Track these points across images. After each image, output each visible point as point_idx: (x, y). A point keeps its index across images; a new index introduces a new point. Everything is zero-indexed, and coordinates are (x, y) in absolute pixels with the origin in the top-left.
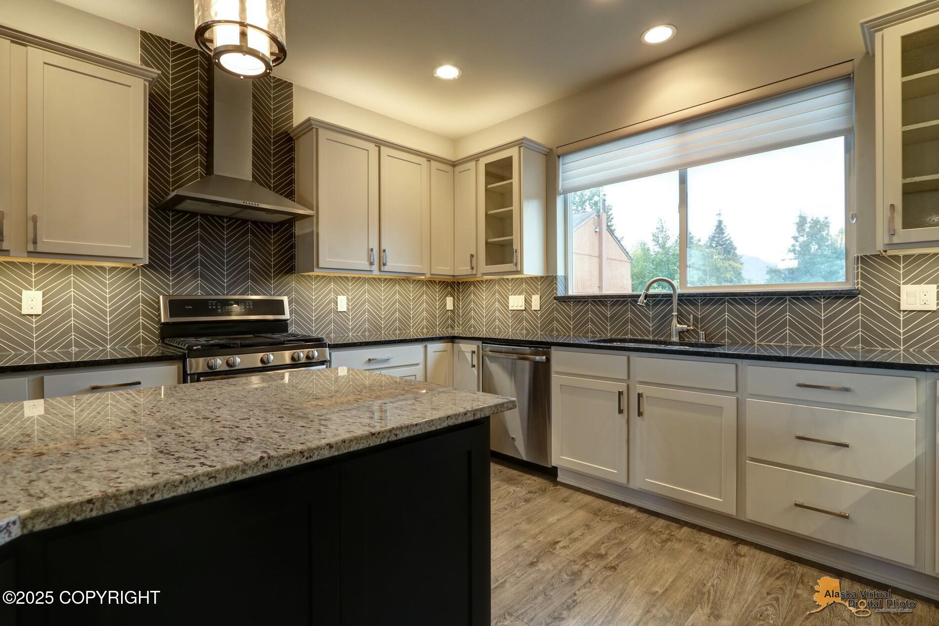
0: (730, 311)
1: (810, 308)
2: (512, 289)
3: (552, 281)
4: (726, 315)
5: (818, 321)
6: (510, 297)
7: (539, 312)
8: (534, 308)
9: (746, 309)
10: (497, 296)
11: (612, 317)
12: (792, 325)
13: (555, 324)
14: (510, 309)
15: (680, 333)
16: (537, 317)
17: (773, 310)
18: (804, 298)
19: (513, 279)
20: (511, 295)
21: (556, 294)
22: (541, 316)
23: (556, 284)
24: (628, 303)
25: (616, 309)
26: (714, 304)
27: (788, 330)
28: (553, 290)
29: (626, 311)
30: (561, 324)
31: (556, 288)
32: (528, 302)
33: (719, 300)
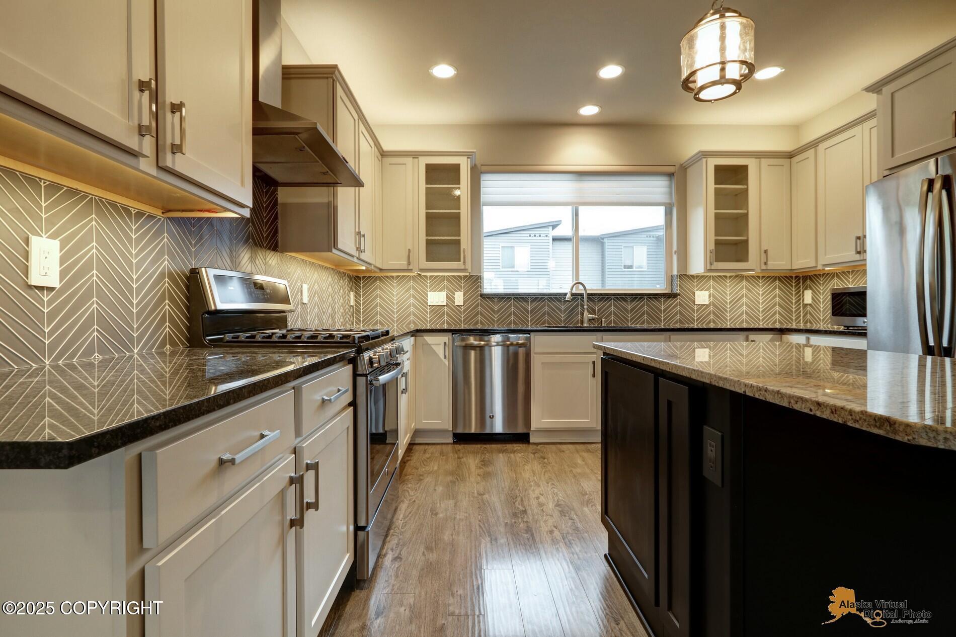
0: (615, 306)
1: (655, 303)
2: (430, 286)
3: (477, 279)
4: (613, 308)
5: (660, 311)
6: (429, 293)
7: (462, 307)
8: (456, 304)
9: (623, 304)
10: (412, 291)
11: (532, 311)
12: (648, 314)
13: (479, 317)
14: (429, 305)
15: (590, 320)
16: (460, 312)
17: (639, 304)
18: (653, 297)
19: (431, 277)
20: (430, 291)
21: (480, 291)
22: (464, 311)
23: (480, 282)
24: (545, 300)
25: (535, 304)
26: (605, 301)
27: (645, 317)
28: (477, 288)
29: (544, 306)
30: (485, 317)
31: (481, 286)
32: (450, 298)
33: (608, 298)
